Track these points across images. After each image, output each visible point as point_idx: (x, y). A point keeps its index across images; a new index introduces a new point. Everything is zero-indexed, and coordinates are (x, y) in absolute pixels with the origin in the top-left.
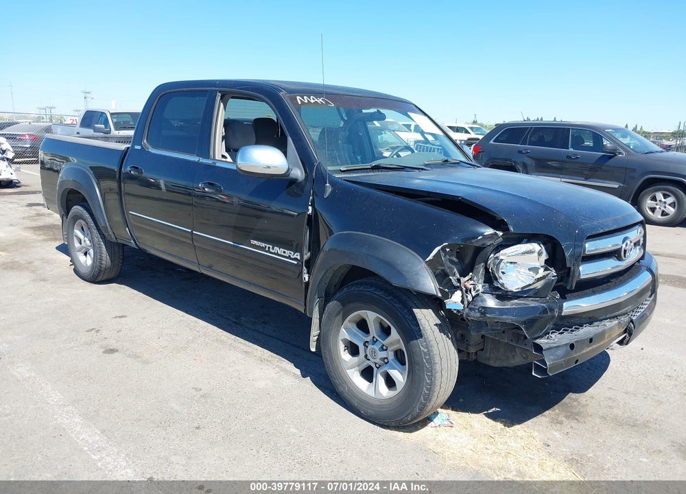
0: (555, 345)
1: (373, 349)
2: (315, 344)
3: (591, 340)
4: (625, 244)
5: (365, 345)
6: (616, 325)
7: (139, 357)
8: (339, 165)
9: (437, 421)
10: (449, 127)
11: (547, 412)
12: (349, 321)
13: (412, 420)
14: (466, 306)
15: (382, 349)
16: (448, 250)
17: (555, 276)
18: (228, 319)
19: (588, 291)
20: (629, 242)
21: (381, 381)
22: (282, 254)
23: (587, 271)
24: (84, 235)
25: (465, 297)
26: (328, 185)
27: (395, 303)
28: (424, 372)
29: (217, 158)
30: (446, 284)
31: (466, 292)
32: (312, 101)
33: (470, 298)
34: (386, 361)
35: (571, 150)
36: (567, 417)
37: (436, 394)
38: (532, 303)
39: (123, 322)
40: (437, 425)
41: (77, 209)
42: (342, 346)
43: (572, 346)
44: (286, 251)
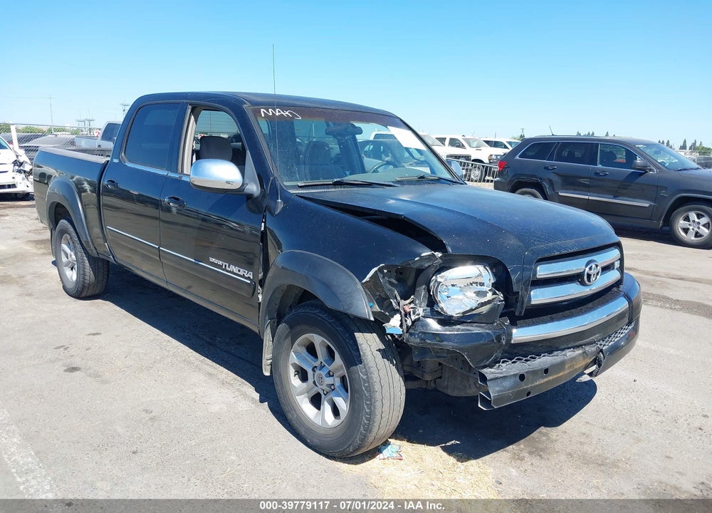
0: (501, 375)
1: (320, 374)
2: (269, 367)
3: (546, 371)
4: (589, 267)
5: (313, 370)
6: (580, 354)
7: (99, 376)
8: (297, 180)
9: (386, 452)
10: (486, 142)
11: (511, 446)
12: (299, 345)
13: (354, 451)
14: (405, 331)
15: (329, 375)
16: (385, 271)
17: (502, 301)
18: (203, 340)
19: (545, 317)
20: (594, 266)
21: (327, 408)
22: (237, 272)
23: (539, 296)
24: (70, 249)
25: (404, 321)
26: (279, 201)
27: (337, 326)
28: (362, 400)
29: (185, 172)
30: (387, 307)
31: (406, 316)
32: (277, 114)
33: (409, 323)
34: (333, 387)
35: (600, 166)
36: (531, 453)
37: (376, 424)
38: (475, 329)
39: (96, 339)
40: (386, 457)
41: (63, 222)
42: (292, 371)
43: (522, 377)
44: (241, 270)
